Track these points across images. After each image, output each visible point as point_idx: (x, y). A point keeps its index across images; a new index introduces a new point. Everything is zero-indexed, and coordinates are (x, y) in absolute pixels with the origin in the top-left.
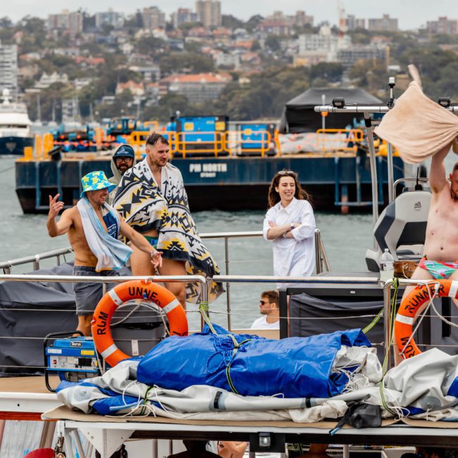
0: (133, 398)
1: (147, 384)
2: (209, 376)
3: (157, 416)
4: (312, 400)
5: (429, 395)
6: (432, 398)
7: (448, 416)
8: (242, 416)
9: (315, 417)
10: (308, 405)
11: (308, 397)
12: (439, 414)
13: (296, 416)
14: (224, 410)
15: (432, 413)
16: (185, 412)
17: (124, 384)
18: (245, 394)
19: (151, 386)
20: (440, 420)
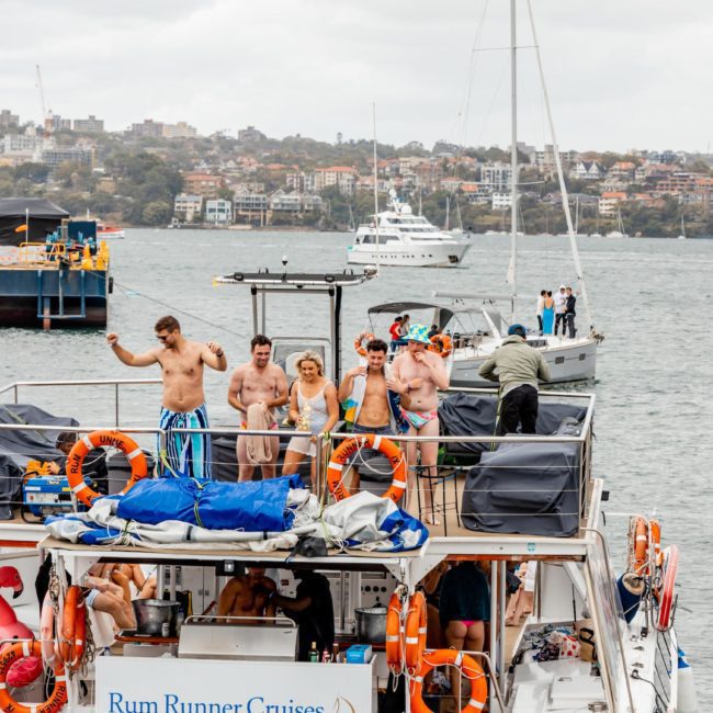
0: (115, 531)
1: (126, 519)
2: (180, 513)
3: (137, 546)
4: (269, 533)
5: (366, 530)
6: (368, 533)
7: (380, 547)
8: (210, 546)
9: (271, 548)
10: (266, 538)
11: (265, 531)
12: (373, 546)
13: (254, 546)
14: (195, 541)
15: (368, 545)
16: (160, 543)
17: (107, 520)
18: (210, 528)
19: (129, 520)
20: (373, 551)
